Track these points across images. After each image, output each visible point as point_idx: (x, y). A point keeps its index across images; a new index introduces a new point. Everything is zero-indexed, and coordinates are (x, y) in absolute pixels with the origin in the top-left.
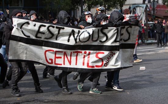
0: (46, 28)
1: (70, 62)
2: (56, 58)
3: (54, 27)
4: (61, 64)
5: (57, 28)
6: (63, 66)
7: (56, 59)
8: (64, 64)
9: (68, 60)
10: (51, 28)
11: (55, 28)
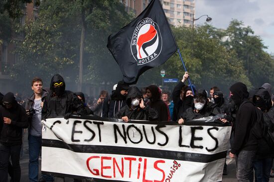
0: (82, 123)
1: (122, 174)
2: (103, 168)
3: (91, 122)
4: (111, 177)
5: (94, 123)
6: (113, 179)
7: (104, 170)
8: (115, 177)
9: (120, 171)
10: (88, 124)
11: (93, 123)
